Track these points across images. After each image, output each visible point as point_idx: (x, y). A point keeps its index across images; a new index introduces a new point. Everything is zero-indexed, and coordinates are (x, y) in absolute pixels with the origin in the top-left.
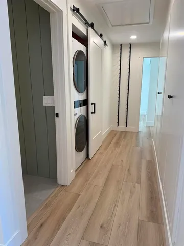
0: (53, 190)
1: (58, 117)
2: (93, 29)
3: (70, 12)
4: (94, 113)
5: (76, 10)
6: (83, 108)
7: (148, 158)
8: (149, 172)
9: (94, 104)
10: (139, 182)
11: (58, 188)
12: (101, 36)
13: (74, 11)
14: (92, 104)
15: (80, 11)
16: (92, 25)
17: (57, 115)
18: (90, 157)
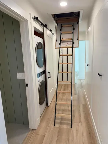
0: (27, 134)
1: (28, 86)
2: (47, 28)
3: (32, 20)
4: (50, 78)
5: (36, 19)
6: (43, 76)
7: (83, 103)
8: (86, 114)
9: (50, 72)
10: (80, 122)
11: (30, 132)
12: (51, 31)
13: (34, 19)
14: (48, 72)
15: (39, 19)
16: (46, 26)
17: (27, 85)
18: (49, 105)
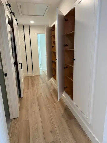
1: (7, 76)
4: (22, 69)
5: (8, 5)
9: (21, 63)
11: (13, 122)
12: (16, 20)
16: (14, 14)
18: (22, 96)
